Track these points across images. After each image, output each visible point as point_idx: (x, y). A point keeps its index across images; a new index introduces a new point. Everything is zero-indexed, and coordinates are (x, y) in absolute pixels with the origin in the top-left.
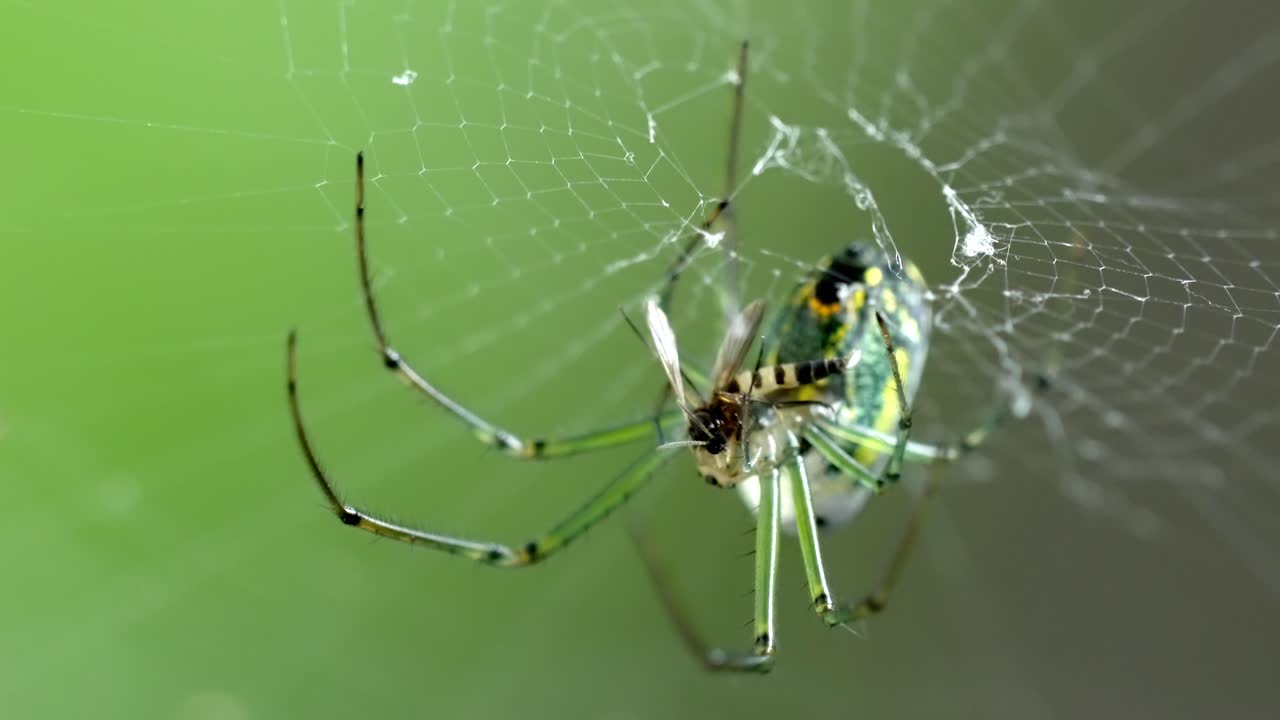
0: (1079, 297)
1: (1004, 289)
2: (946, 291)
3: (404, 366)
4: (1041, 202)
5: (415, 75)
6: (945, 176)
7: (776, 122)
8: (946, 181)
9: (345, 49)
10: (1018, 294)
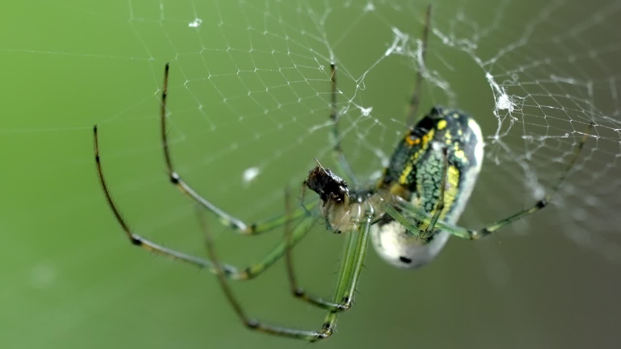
0: (563, 137)
1: (523, 135)
2: (492, 139)
3: (182, 183)
4: (537, 82)
5: (201, 21)
6: (487, 68)
7: (396, 31)
8: (488, 71)
9: (162, 7)
10: (530, 137)
